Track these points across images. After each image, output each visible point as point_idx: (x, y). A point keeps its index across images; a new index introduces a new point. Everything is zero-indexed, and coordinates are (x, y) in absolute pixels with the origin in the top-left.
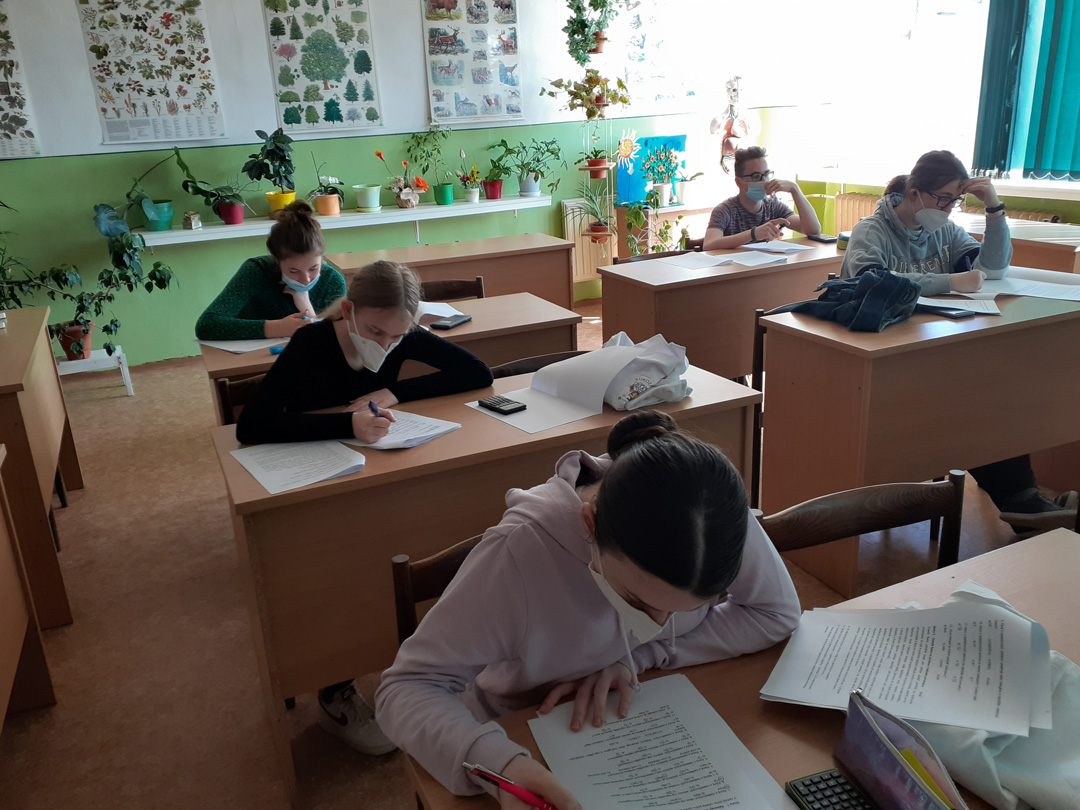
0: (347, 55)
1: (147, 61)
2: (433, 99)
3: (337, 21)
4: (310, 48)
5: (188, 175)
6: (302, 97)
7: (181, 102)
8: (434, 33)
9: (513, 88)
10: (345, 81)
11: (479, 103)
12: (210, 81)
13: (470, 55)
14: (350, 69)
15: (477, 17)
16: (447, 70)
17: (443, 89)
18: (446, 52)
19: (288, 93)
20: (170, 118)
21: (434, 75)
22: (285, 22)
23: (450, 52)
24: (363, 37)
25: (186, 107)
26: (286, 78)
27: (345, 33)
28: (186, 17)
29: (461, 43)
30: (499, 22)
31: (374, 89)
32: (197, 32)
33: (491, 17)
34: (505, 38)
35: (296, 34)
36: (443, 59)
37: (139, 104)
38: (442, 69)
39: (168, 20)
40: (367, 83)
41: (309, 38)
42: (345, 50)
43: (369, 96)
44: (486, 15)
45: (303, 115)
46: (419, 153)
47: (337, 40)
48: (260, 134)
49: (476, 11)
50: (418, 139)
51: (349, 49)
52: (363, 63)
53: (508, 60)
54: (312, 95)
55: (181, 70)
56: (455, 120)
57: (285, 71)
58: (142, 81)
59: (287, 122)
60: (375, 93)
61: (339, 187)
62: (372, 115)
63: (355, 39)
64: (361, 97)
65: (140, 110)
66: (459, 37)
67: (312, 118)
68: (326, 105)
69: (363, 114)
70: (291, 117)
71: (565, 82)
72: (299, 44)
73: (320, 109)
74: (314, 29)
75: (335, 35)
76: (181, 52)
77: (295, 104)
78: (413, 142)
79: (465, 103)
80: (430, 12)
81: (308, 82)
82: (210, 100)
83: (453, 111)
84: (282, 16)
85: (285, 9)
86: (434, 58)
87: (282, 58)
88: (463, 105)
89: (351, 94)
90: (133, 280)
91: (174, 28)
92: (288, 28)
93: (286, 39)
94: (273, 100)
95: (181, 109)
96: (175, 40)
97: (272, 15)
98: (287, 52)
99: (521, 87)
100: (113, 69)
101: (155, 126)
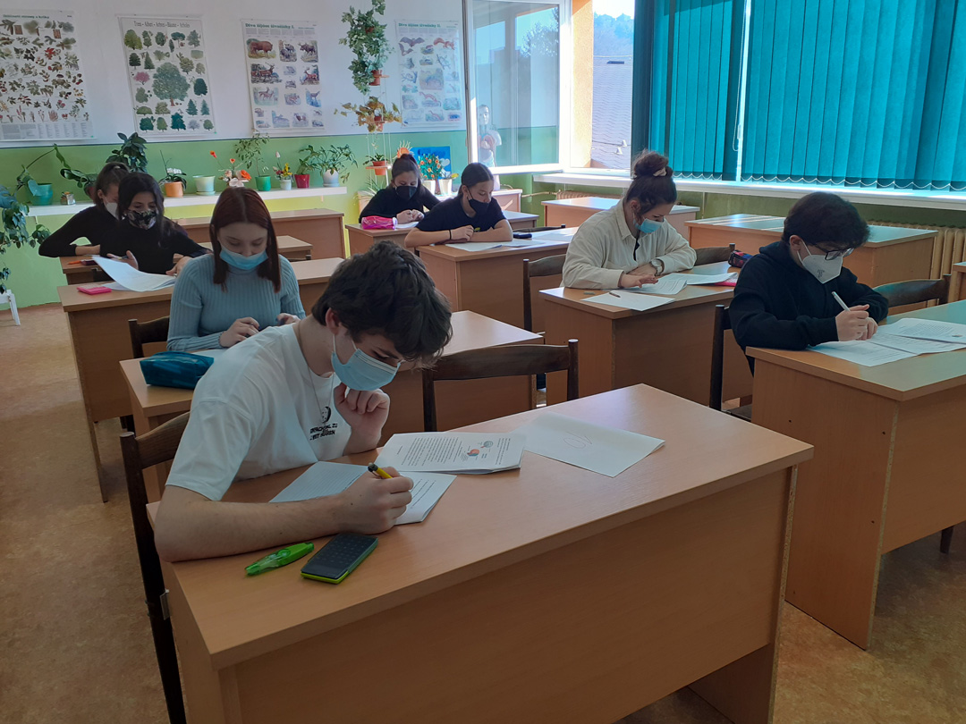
0: (188, 81)
1: (34, 82)
2: (255, 115)
3: (180, 57)
4: (160, 76)
5: (65, 165)
6: (154, 111)
7: (60, 112)
8: (255, 67)
9: (317, 109)
10: (187, 100)
11: (291, 119)
12: (82, 97)
13: (283, 85)
14: (191, 91)
15: (288, 57)
16: (266, 94)
17: (263, 108)
18: (264, 81)
19: (143, 107)
20: (52, 123)
21: (255, 98)
22: (140, 57)
23: (267, 81)
24: (200, 69)
25: (64, 116)
26: (142, 96)
27: (187, 66)
28: (64, 52)
29: (277, 76)
30: (305, 61)
31: (209, 106)
32: (73, 63)
33: (298, 57)
34: (310, 72)
35: (149, 66)
36: (263, 87)
37: (28, 113)
38: (261, 93)
39: (50, 53)
40: (204, 101)
41: (159, 70)
42: (187, 78)
43: (205, 111)
44: (295, 55)
45: (155, 124)
46: (244, 153)
47: (181, 70)
48: (122, 136)
49: (287, 52)
50: (245, 143)
51: (191, 77)
52: (201, 88)
53: (312, 88)
54: (161, 109)
55: (61, 88)
56: (272, 131)
57: (141, 91)
58: (31, 96)
59: (142, 129)
60: (210, 109)
61: (183, 177)
62: (208, 125)
63: (194, 70)
64: (199, 112)
65: (28, 117)
66: (274, 71)
67: (162, 126)
68: (173, 117)
69: (202, 124)
70: (146, 125)
71: (352, 105)
72: (151, 73)
73: (168, 120)
74: (162, 62)
75: (179, 67)
76: (60, 76)
77: (149, 116)
78: (241, 146)
79: (280, 118)
80: (252, 52)
81: (159, 101)
82: (82, 111)
83: (271, 123)
84: (138, 52)
85: (140, 47)
86: (255, 85)
87: (138, 82)
88: (278, 119)
89: (192, 109)
90: (20, 239)
91: (55, 59)
92: (142, 61)
93: (141, 69)
94: (132, 112)
95: (60, 116)
96: (56, 67)
97: (130, 51)
98: (142, 78)
99: (322, 109)
100: (8, 86)
101: (39, 129)
